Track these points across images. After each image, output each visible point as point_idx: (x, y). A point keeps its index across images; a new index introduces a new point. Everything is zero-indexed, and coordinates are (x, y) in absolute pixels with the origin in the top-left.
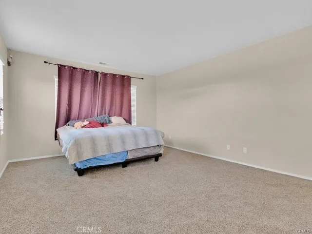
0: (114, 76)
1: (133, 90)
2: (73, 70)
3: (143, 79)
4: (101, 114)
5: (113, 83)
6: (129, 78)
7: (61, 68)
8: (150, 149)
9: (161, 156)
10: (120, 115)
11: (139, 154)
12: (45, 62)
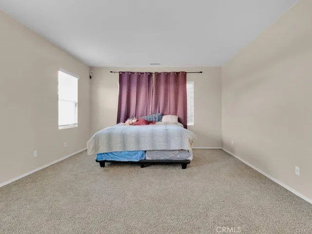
0: (167, 75)
1: (190, 87)
2: (130, 74)
3: (201, 72)
4: (155, 113)
5: (167, 82)
6: (184, 74)
7: (121, 75)
8: (174, 152)
9: (189, 163)
10: (175, 114)
11: (159, 156)
12: (111, 72)
